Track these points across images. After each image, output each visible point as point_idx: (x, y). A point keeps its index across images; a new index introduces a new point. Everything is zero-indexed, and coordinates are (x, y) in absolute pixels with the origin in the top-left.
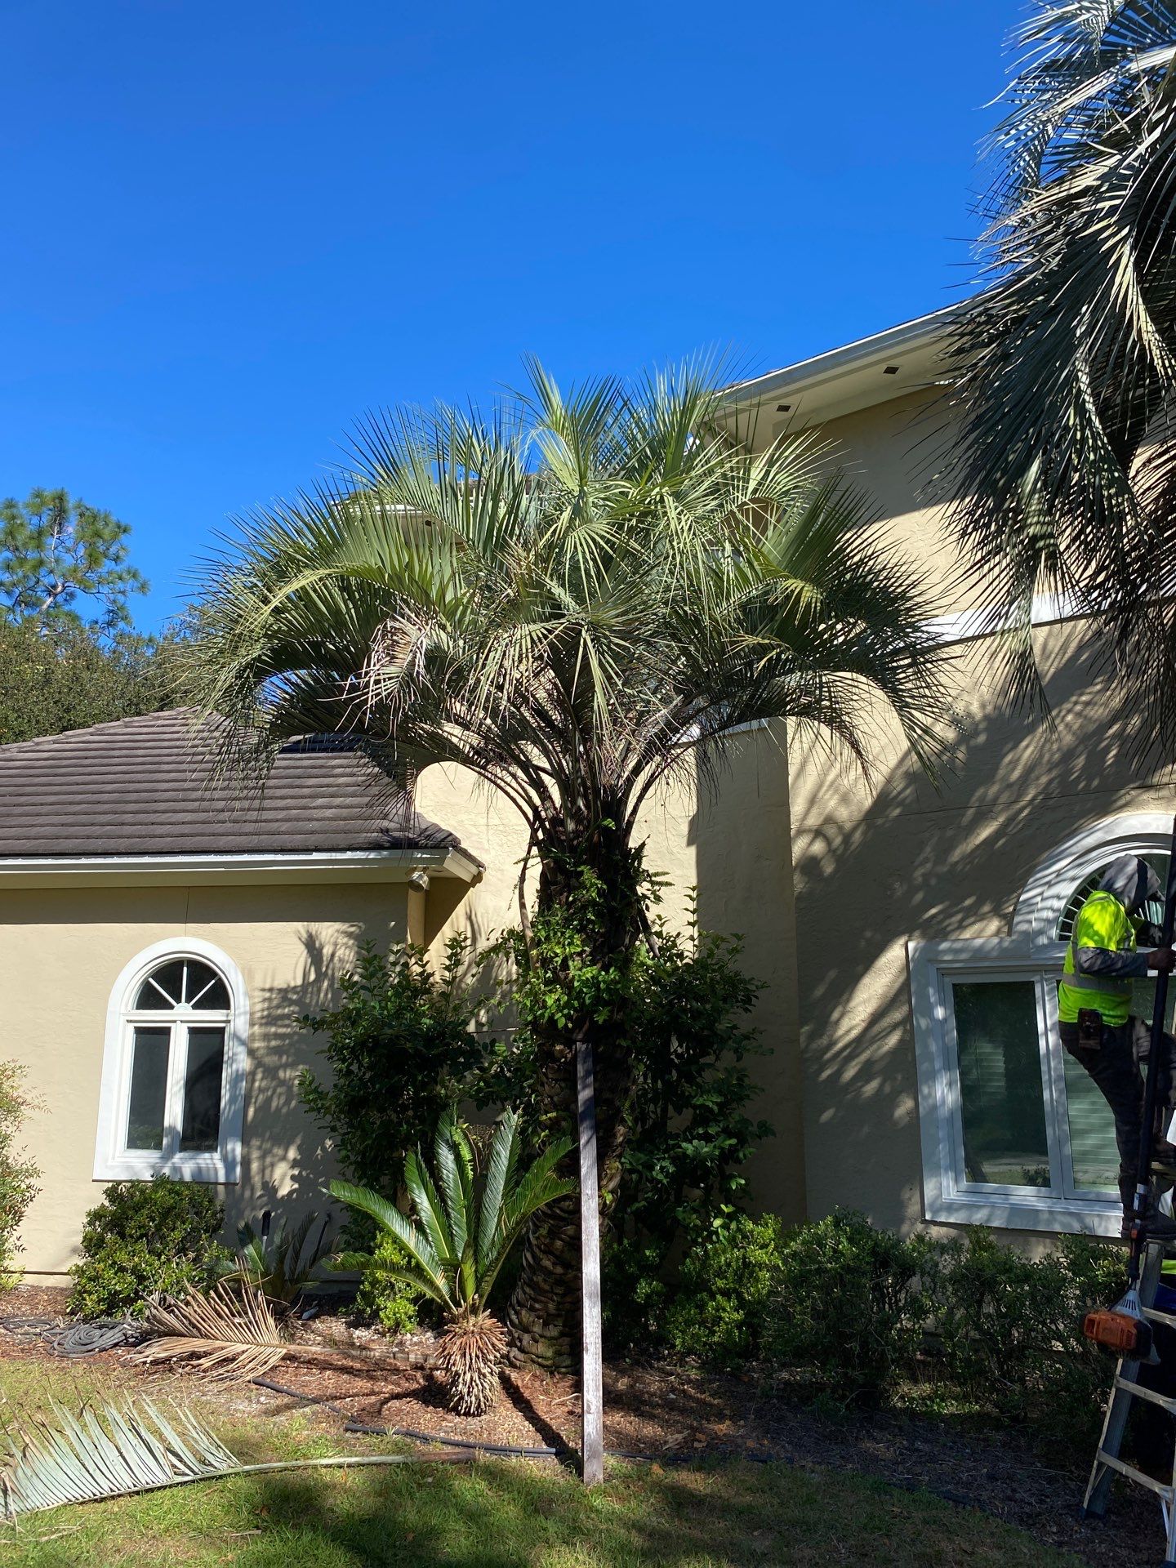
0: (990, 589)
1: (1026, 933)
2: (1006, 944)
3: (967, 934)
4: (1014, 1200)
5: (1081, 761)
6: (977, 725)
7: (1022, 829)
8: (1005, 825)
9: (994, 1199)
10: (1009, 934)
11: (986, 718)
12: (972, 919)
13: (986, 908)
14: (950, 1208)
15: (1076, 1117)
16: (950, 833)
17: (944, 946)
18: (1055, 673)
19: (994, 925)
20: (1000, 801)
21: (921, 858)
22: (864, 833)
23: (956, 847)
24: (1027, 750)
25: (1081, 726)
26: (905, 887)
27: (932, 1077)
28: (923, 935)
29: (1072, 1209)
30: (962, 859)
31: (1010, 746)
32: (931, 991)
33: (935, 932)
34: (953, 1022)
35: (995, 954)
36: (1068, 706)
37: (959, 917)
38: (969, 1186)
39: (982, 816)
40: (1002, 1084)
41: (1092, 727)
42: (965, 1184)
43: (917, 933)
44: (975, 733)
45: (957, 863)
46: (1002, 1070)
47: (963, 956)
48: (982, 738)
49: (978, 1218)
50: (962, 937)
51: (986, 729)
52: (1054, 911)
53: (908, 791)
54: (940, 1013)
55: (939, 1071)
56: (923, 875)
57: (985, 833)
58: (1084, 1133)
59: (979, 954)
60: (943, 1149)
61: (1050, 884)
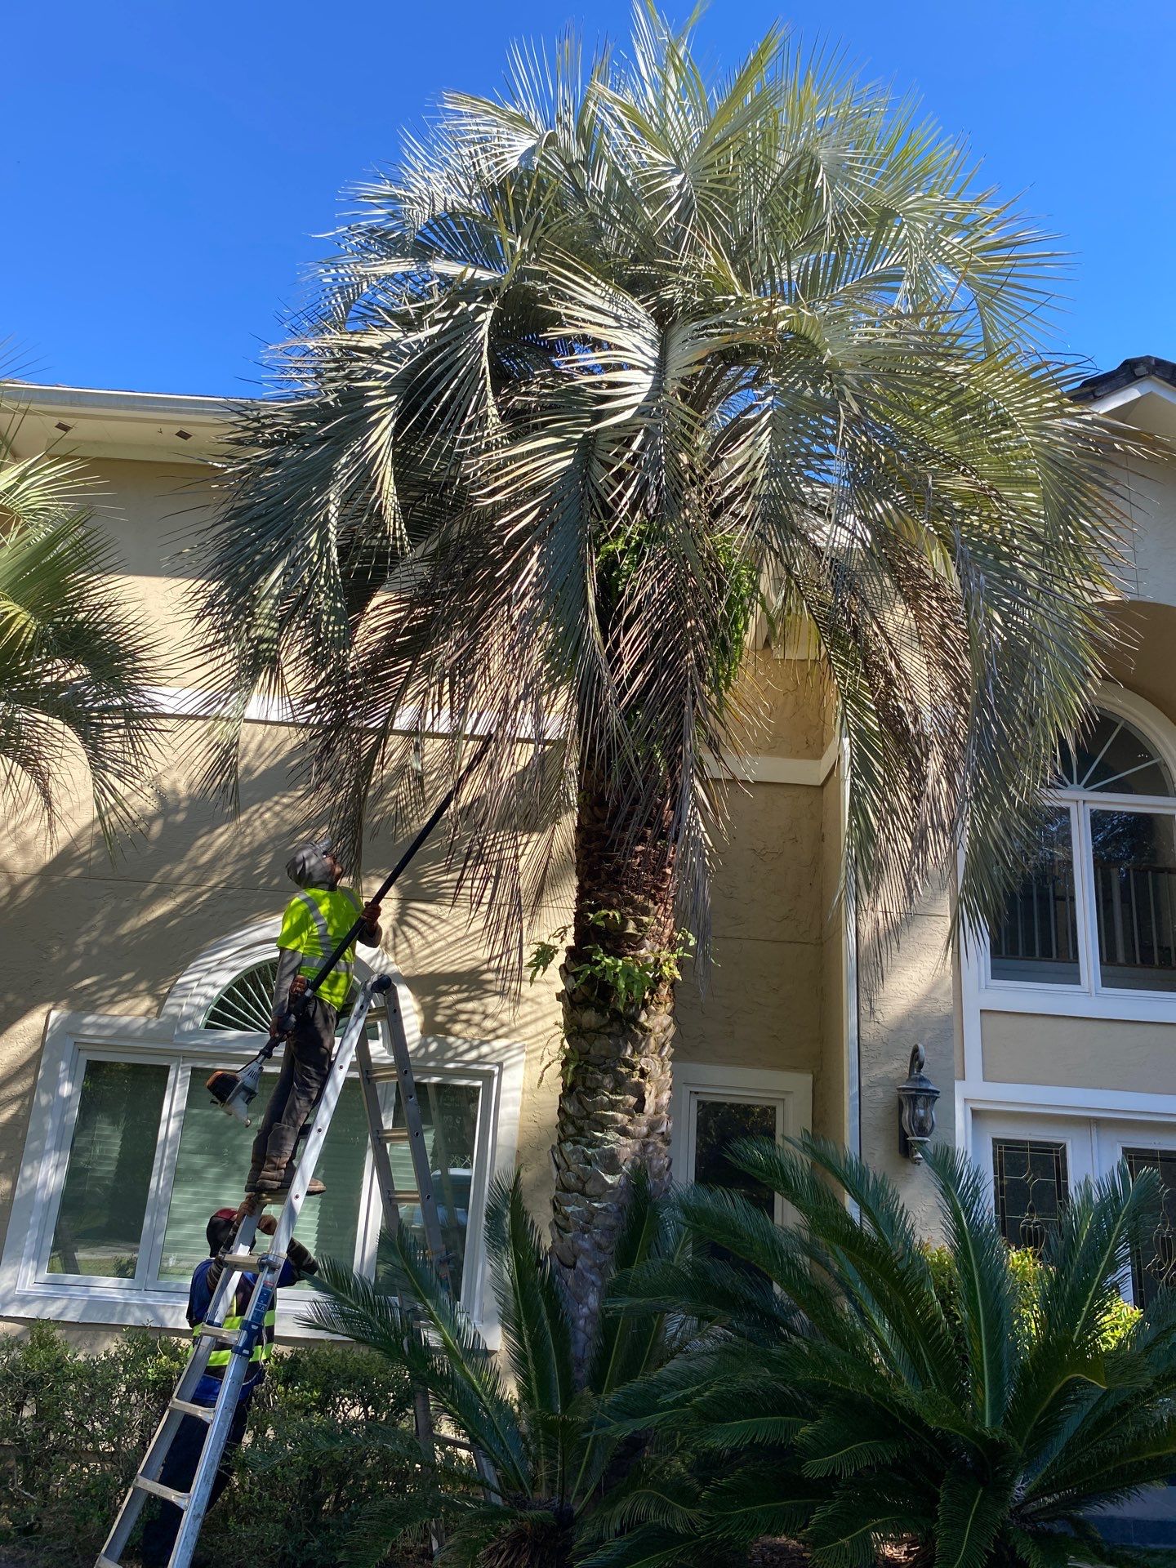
0: (212, 676)
1: (174, 1017)
2: (152, 1025)
3: (116, 1010)
4: (95, 1292)
5: (266, 860)
6: (180, 802)
7: (196, 913)
8: (182, 906)
9: (74, 1291)
10: (158, 1015)
11: (190, 797)
12: (125, 996)
13: (142, 986)
14: (24, 1301)
15: (177, 1206)
16: (125, 904)
17: (90, 1019)
18: (265, 771)
19: (146, 1003)
20: (184, 881)
21: (90, 924)
22: (36, 888)
23: (129, 919)
24: (222, 836)
25: (277, 826)
26: (64, 952)
27: (40, 1155)
28: (69, 1007)
29: (150, 1301)
30: (131, 932)
31: (206, 830)
32: (63, 1066)
33: (84, 1003)
34: (77, 1101)
35: (139, 1034)
36: (270, 804)
37: (113, 991)
38: (49, 1278)
39: (162, 893)
40: (113, 1168)
41: (286, 828)
42: (45, 1275)
43: (64, 1003)
44: (176, 810)
45: (125, 935)
46: (115, 1155)
47: (107, 1032)
48: (181, 817)
49: (51, 1311)
50: (110, 1013)
51: (186, 809)
52: (206, 997)
53: (94, 854)
54: (66, 1089)
55: (49, 1151)
56: (86, 943)
57: (160, 910)
58: (179, 1222)
59: (123, 1032)
60: (30, 1237)
61: (209, 971)
